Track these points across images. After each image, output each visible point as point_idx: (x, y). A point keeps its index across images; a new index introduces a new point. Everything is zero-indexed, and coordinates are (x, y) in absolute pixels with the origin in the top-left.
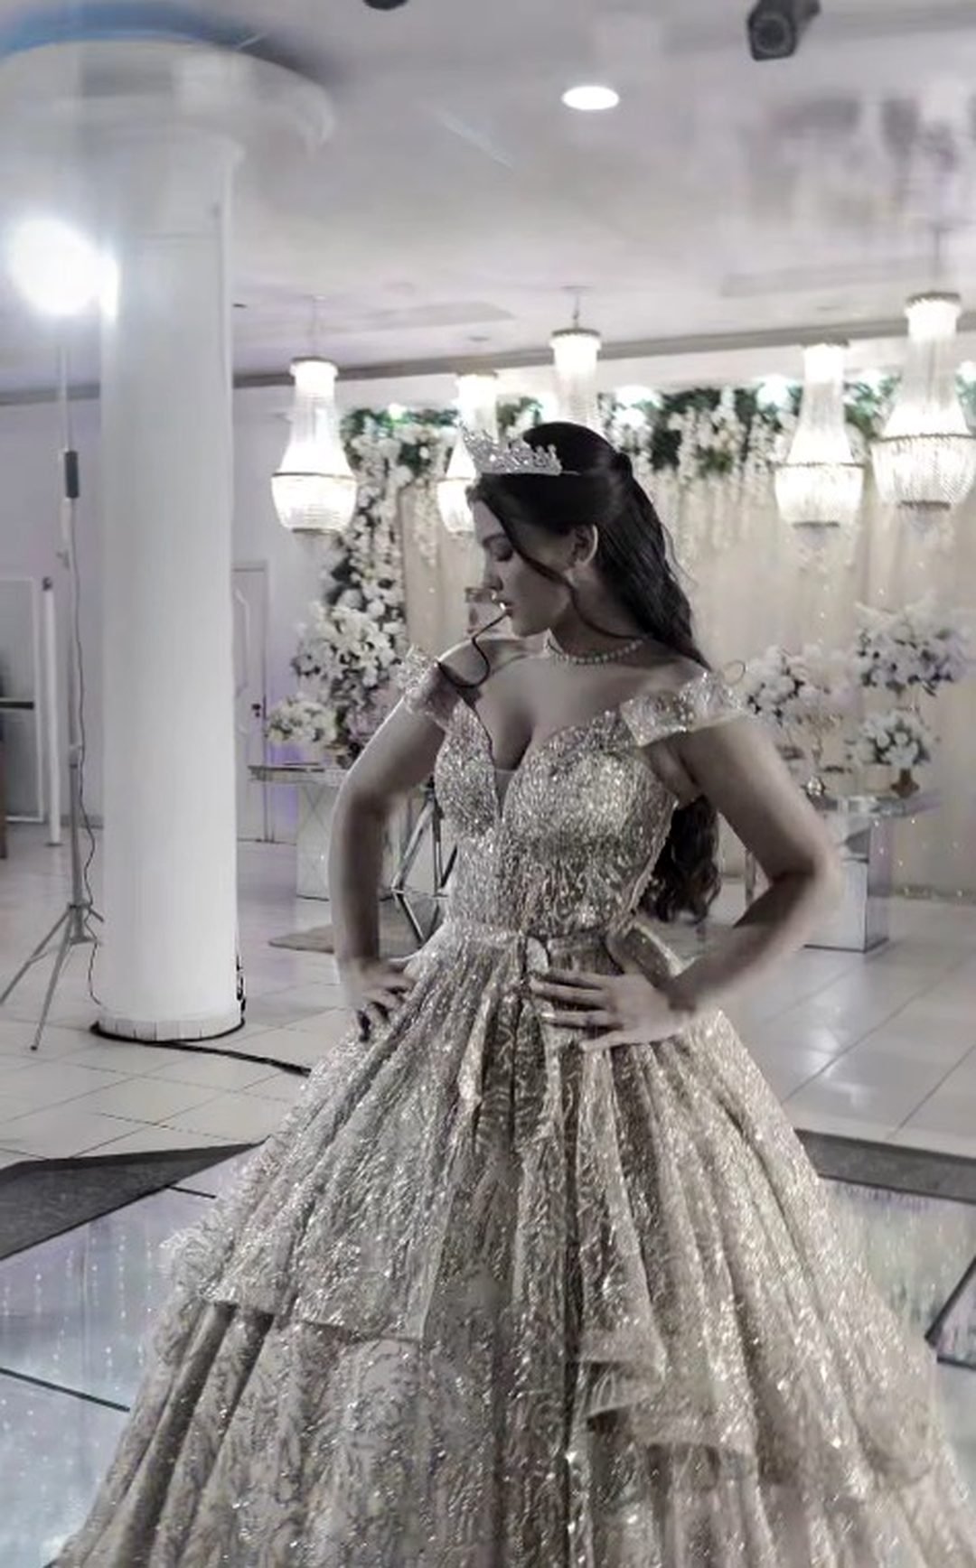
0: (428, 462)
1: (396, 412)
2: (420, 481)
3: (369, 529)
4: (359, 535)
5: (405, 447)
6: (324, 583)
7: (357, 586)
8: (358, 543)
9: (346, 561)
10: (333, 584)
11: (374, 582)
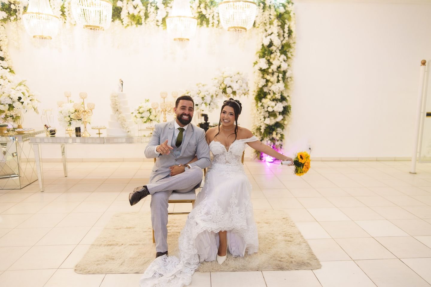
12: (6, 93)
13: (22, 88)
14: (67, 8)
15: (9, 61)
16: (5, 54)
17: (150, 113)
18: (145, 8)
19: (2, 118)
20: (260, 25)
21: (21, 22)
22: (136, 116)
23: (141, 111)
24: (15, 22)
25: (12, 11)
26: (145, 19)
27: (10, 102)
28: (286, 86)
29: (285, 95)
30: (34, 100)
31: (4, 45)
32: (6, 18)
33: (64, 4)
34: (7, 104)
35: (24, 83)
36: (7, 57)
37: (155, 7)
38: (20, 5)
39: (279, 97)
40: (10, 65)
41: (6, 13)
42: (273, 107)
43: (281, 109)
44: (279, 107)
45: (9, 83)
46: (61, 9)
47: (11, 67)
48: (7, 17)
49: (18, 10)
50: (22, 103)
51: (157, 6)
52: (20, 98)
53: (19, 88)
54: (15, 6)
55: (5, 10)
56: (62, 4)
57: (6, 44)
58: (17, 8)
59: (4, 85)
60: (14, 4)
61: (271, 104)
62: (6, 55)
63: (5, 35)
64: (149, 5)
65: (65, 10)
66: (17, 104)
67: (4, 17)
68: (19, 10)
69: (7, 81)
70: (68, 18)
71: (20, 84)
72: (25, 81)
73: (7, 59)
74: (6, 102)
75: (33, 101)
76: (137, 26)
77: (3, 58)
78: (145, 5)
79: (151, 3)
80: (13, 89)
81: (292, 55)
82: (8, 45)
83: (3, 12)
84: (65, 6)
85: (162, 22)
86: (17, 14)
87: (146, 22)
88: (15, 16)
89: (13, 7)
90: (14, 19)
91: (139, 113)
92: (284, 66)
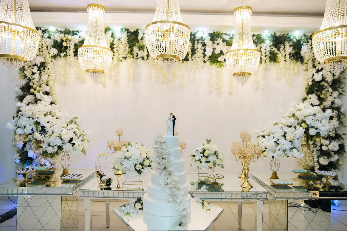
0: (66, 48)
1: (52, 29)
2: (62, 55)
3: (39, 72)
4: (33, 74)
5: (55, 42)
6: (17, 92)
7: (33, 94)
8: (34, 76)
9: (28, 84)
10: (21, 93)
11: (41, 92)
12: (56, 132)
13: (73, 126)
14: (116, 44)
15: (54, 95)
16: (51, 88)
17: (217, 156)
18: (192, 45)
19: (40, 154)
20: (309, 61)
21: (70, 58)
22: (199, 160)
23: (206, 154)
24: (64, 58)
25: (63, 47)
26: (192, 55)
27: (59, 143)
28: (341, 123)
29: (340, 133)
30: (85, 140)
31: (51, 80)
32: (56, 54)
33: (113, 41)
34: (56, 146)
35: (75, 121)
36: (52, 92)
37: (202, 44)
38: (71, 42)
39: (334, 135)
40: (54, 100)
41: (57, 50)
42: (327, 146)
43: (336, 148)
44: (334, 146)
45: (57, 119)
46: (110, 45)
47: (55, 101)
48: (58, 53)
49: (68, 47)
50: (73, 144)
51: (204, 43)
52: (71, 139)
53: (70, 127)
54: (66, 43)
55: (56, 47)
56: (112, 41)
57: (53, 79)
58: (68, 45)
59: (52, 122)
60: (65, 41)
61: (325, 142)
62: (52, 90)
63: (53, 71)
64: (196, 42)
65: (114, 46)
66: (67, 147)
67: (55, 54)
68: (70, 47)
69: (55, 117)
70: (116, 54)
71: (71, 122)
72: (77, 118)
73: (52, 94)
74: (56, 144)
75: (84, 142)
76: (183, 62)
77: (48, 92)
78: (193, 42)
79: (198, 40)
80: (64, 127)
81: (343, 91)
82: (54, 80)
83: (55, 49)
84: (114, 43)
85: (208, 58)
86: (67, 50)
87: (193, 58)
88: (65, 53)
89: (64, 44)
90: (64, 56)
91: (204, 156)
92: (338, 102)
